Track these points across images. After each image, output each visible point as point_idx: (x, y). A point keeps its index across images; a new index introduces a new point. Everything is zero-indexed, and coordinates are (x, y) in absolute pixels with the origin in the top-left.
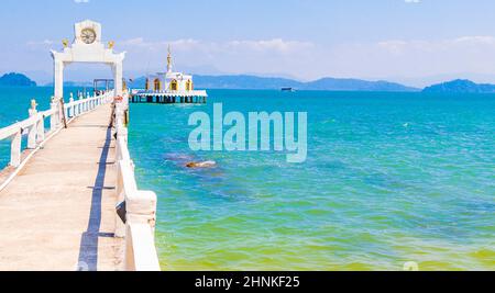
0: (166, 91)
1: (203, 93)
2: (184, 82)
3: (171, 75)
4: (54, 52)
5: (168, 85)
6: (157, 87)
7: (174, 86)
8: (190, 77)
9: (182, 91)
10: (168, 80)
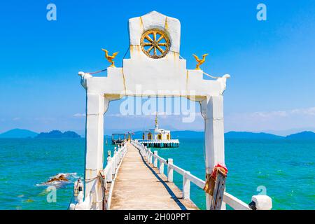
0: (155, 140)
1: (177, 141)
2: (166, 135)
3: (158, 130)
4: (87, 76)
5: (156, 136)
6: (150, 138)
7: (160, 137)
8: (169, 132)
9: (164, 140)
10: (156, 134)
